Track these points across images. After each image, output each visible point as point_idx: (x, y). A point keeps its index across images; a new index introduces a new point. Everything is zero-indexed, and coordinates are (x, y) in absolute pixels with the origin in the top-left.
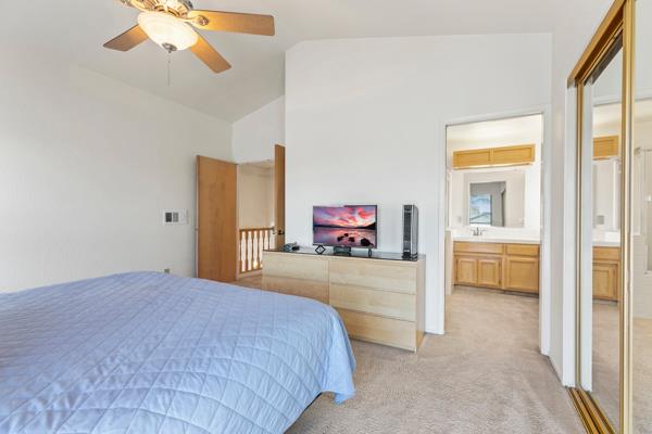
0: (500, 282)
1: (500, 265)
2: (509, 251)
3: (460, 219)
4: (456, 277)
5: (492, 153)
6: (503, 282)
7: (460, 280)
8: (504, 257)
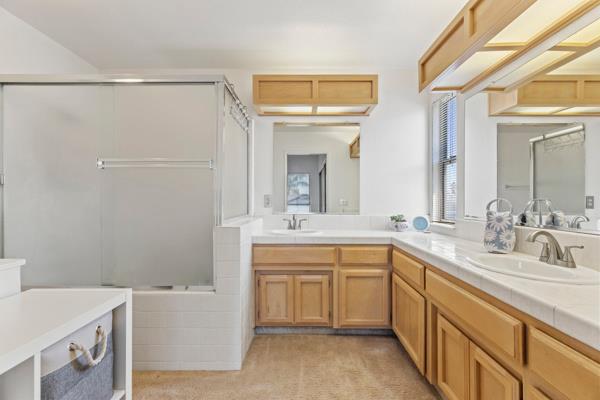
0: (330, 315)
1: (330, 283)
2: (345, 259)
3: (267, 202)
4: (258, 314)
5: (316, 85)
6: (335, 314)
7: (264, 319)
8: (336, 270)
